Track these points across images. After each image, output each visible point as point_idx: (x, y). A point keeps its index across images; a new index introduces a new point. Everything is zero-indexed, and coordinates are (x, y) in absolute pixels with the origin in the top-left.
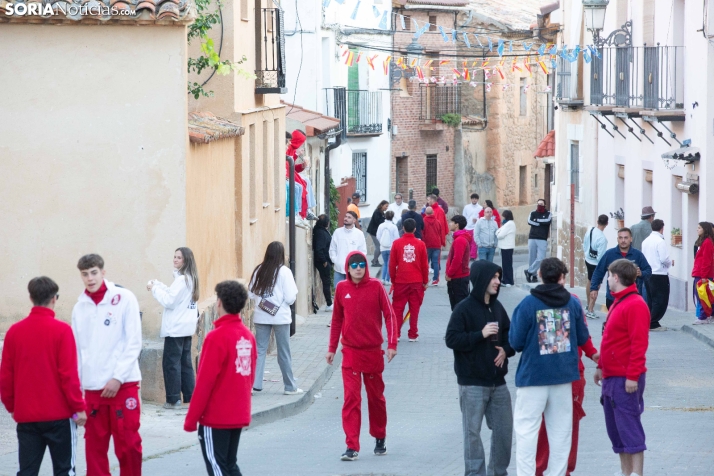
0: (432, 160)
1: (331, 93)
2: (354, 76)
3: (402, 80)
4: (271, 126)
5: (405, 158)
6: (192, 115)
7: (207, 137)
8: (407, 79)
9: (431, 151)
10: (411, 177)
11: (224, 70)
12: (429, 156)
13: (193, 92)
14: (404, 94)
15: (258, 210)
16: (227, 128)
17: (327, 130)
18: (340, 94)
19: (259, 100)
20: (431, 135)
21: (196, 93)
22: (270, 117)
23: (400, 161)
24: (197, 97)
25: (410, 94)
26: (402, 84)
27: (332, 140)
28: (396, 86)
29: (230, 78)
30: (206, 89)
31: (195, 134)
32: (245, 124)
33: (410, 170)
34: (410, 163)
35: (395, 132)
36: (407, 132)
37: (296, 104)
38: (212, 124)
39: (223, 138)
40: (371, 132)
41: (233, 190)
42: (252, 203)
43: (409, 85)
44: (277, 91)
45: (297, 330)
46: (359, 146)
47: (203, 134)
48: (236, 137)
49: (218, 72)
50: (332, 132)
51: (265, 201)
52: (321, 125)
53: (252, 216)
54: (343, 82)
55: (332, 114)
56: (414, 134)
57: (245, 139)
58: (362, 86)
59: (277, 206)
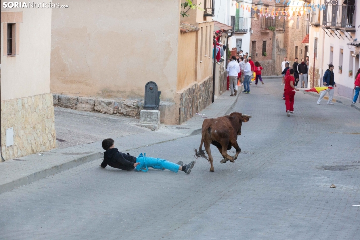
0: (264, 43)
1: (230, 18)
2: (238, 12)
3: (255, 14)
4: (209, 28)
5: (255, 42)
6: (182, 23)
7: (186, 31)
8: (257, 14)
9: (264, 40)
10: (257, 49)
11: (193, 7)
12: (264, 42)
13: (182, 14)
14: (256, 19)
15: (203, 58)
16: (193, 28)
17: (228, 31)
18: (233, 18)
19: (205, 19)
20: (264, 34)
21: (183, 15)
22: (208, 25)
23: (253, 43)
24: (183, 16)
25: (258, 19)
26: (255, 15)
27: (230, 34)
28: (253, 16)
29: (195, 10)
30: (187, 14)
31: (182, 29)
32: (200, 27)
33: (257, 46)
34: (257, 44)
35: (252, 32)
36: (256, 32)
37: (218, 21)
38: (188, 26)
39: (192, 31)
40: (243, 32)
41: (195, 50)
42: (201, 55)
43: (258, 16)
44: (211, 15)
45: (215, 100)
46: (239, 37)
47: (185, 29)
48: (196, 31)
49: (191, 8)
50: (230, 31)
51: (205, 54)
52: (226, 29)
53: (201, 59)
54: (234, 14)
55: (230, 25)
56: (258, 33)
57: (200, 32)
58: (241, 16)
59: (209, 56)
